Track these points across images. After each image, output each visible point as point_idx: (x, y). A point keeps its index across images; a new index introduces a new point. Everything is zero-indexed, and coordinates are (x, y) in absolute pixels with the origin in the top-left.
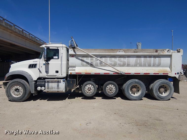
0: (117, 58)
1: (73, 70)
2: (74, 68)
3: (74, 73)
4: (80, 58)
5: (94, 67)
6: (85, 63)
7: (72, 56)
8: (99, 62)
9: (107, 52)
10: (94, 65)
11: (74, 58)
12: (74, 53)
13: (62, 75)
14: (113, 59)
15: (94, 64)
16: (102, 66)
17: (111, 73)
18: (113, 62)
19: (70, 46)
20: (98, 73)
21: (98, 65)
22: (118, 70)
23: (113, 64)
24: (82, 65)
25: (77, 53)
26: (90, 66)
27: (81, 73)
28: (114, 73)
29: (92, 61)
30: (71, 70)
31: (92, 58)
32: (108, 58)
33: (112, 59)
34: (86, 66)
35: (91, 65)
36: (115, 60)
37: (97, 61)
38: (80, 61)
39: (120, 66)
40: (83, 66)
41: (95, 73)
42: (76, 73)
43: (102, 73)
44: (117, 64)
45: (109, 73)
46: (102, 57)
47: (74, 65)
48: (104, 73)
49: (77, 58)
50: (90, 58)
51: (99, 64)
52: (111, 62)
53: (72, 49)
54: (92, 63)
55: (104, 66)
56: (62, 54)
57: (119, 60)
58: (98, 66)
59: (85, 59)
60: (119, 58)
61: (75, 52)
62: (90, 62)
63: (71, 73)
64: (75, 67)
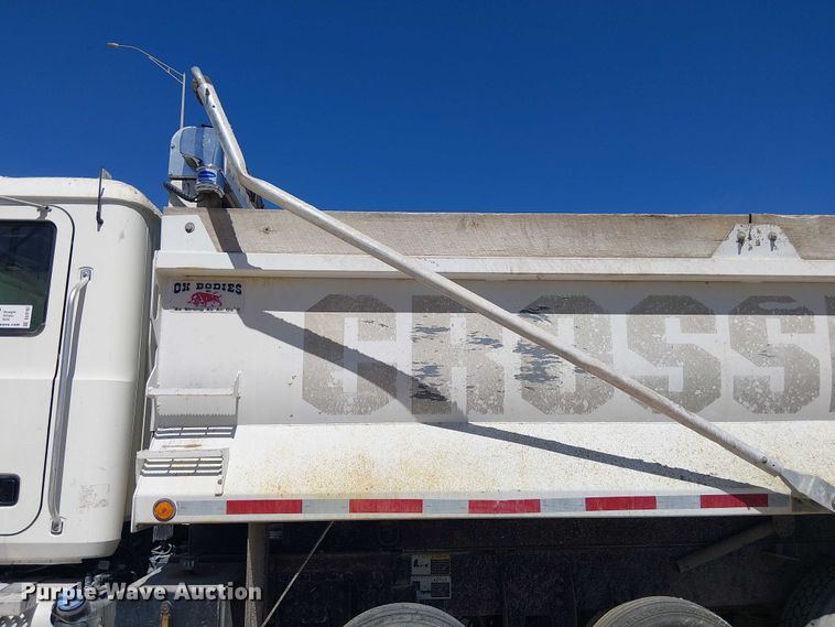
0: (722, 321)
1: (197, 468)
2: (210, 445)
3: (204, 504)
4: (297, 319)
5: (462, 425)
6: (347, 379)
7: (201, 292)
8: (508, 358)
9: (603, 246)
10: (462, 405)
11: (224, 324)
12: (222, 262)
13: (56, 528)
14: (673, 327)
15: (455, 386)
16: (548, 408)
17: (672, 501)
18: (673, 363)
19: (178, 185)
20: (511, 505)
21: (500, 399)
22: (762, 464)
23: (676, 385)
24: (315, 402)
25: (253, 259)
26: (408, 413)
27: (295, 506)
28: (707, 501)
29: (431, 352)
30: (171, 469)
31: (433, 319)
32: (619, 323)
33: (662, 331)
34: (363, 411)
35: (426, 400)
36: (702, 341)
37: (493, 355)
38: (294, 358)
39: (761, 404)
40: (326, 407)
41: (474, 505)
42: (234, 506)
43: (565, 503)
44: (727, 388)
45: (649, 502)
46: (545, 309)
47: (215, 397)
48: (592, 503)
49: (257, 321)
50: (405, 321)
51: (513, 388)
52: (653, 357)
53: (198, 218)
54: (431, 370)
55: (580, 407)
56: (86, 273)
57: (738, 341)
58: (498, 409)
59: (348, 329)
60: (737, 319)
61: (228, 242)
62: (405, 366)
63: (164, 506)
64: (224, 424)
